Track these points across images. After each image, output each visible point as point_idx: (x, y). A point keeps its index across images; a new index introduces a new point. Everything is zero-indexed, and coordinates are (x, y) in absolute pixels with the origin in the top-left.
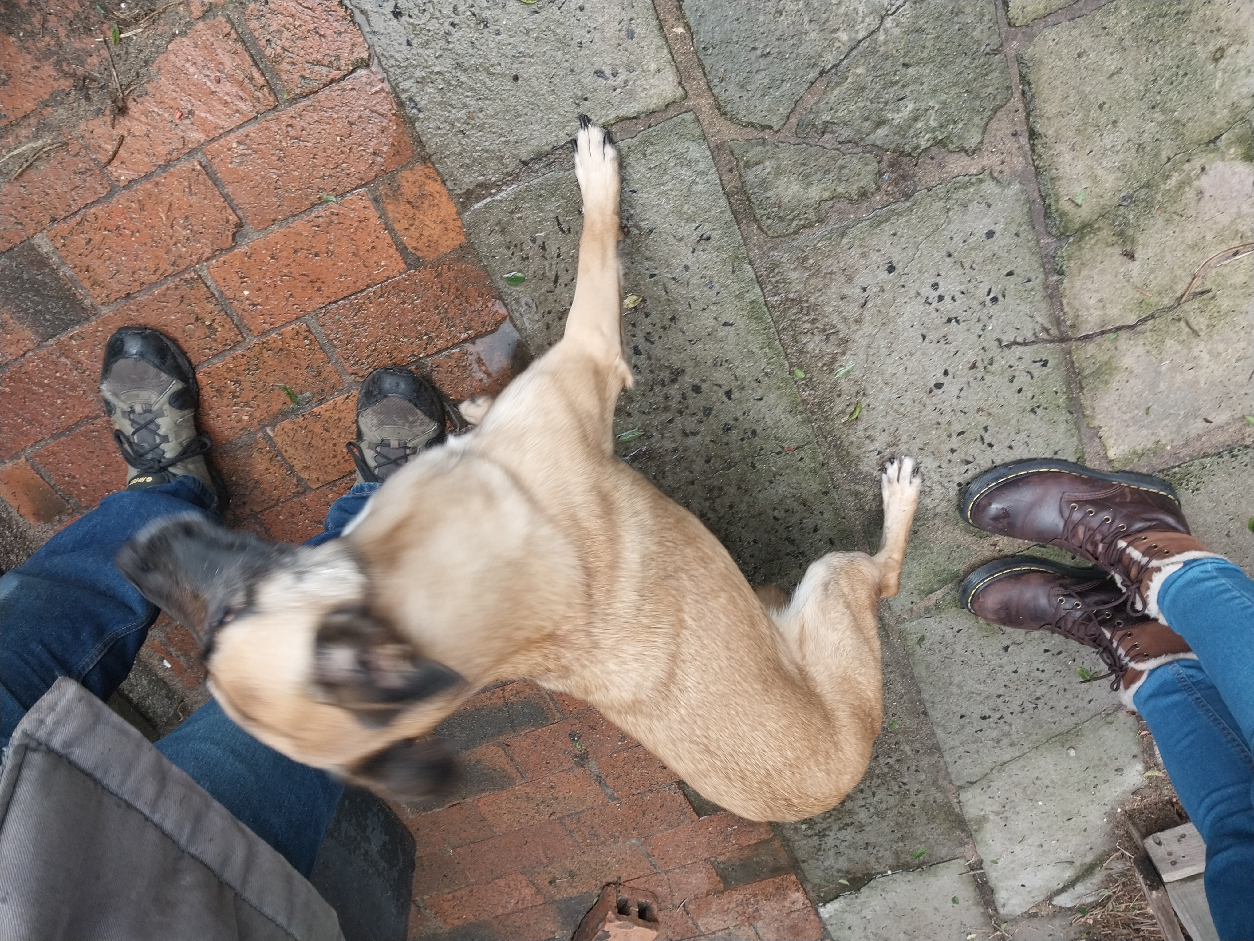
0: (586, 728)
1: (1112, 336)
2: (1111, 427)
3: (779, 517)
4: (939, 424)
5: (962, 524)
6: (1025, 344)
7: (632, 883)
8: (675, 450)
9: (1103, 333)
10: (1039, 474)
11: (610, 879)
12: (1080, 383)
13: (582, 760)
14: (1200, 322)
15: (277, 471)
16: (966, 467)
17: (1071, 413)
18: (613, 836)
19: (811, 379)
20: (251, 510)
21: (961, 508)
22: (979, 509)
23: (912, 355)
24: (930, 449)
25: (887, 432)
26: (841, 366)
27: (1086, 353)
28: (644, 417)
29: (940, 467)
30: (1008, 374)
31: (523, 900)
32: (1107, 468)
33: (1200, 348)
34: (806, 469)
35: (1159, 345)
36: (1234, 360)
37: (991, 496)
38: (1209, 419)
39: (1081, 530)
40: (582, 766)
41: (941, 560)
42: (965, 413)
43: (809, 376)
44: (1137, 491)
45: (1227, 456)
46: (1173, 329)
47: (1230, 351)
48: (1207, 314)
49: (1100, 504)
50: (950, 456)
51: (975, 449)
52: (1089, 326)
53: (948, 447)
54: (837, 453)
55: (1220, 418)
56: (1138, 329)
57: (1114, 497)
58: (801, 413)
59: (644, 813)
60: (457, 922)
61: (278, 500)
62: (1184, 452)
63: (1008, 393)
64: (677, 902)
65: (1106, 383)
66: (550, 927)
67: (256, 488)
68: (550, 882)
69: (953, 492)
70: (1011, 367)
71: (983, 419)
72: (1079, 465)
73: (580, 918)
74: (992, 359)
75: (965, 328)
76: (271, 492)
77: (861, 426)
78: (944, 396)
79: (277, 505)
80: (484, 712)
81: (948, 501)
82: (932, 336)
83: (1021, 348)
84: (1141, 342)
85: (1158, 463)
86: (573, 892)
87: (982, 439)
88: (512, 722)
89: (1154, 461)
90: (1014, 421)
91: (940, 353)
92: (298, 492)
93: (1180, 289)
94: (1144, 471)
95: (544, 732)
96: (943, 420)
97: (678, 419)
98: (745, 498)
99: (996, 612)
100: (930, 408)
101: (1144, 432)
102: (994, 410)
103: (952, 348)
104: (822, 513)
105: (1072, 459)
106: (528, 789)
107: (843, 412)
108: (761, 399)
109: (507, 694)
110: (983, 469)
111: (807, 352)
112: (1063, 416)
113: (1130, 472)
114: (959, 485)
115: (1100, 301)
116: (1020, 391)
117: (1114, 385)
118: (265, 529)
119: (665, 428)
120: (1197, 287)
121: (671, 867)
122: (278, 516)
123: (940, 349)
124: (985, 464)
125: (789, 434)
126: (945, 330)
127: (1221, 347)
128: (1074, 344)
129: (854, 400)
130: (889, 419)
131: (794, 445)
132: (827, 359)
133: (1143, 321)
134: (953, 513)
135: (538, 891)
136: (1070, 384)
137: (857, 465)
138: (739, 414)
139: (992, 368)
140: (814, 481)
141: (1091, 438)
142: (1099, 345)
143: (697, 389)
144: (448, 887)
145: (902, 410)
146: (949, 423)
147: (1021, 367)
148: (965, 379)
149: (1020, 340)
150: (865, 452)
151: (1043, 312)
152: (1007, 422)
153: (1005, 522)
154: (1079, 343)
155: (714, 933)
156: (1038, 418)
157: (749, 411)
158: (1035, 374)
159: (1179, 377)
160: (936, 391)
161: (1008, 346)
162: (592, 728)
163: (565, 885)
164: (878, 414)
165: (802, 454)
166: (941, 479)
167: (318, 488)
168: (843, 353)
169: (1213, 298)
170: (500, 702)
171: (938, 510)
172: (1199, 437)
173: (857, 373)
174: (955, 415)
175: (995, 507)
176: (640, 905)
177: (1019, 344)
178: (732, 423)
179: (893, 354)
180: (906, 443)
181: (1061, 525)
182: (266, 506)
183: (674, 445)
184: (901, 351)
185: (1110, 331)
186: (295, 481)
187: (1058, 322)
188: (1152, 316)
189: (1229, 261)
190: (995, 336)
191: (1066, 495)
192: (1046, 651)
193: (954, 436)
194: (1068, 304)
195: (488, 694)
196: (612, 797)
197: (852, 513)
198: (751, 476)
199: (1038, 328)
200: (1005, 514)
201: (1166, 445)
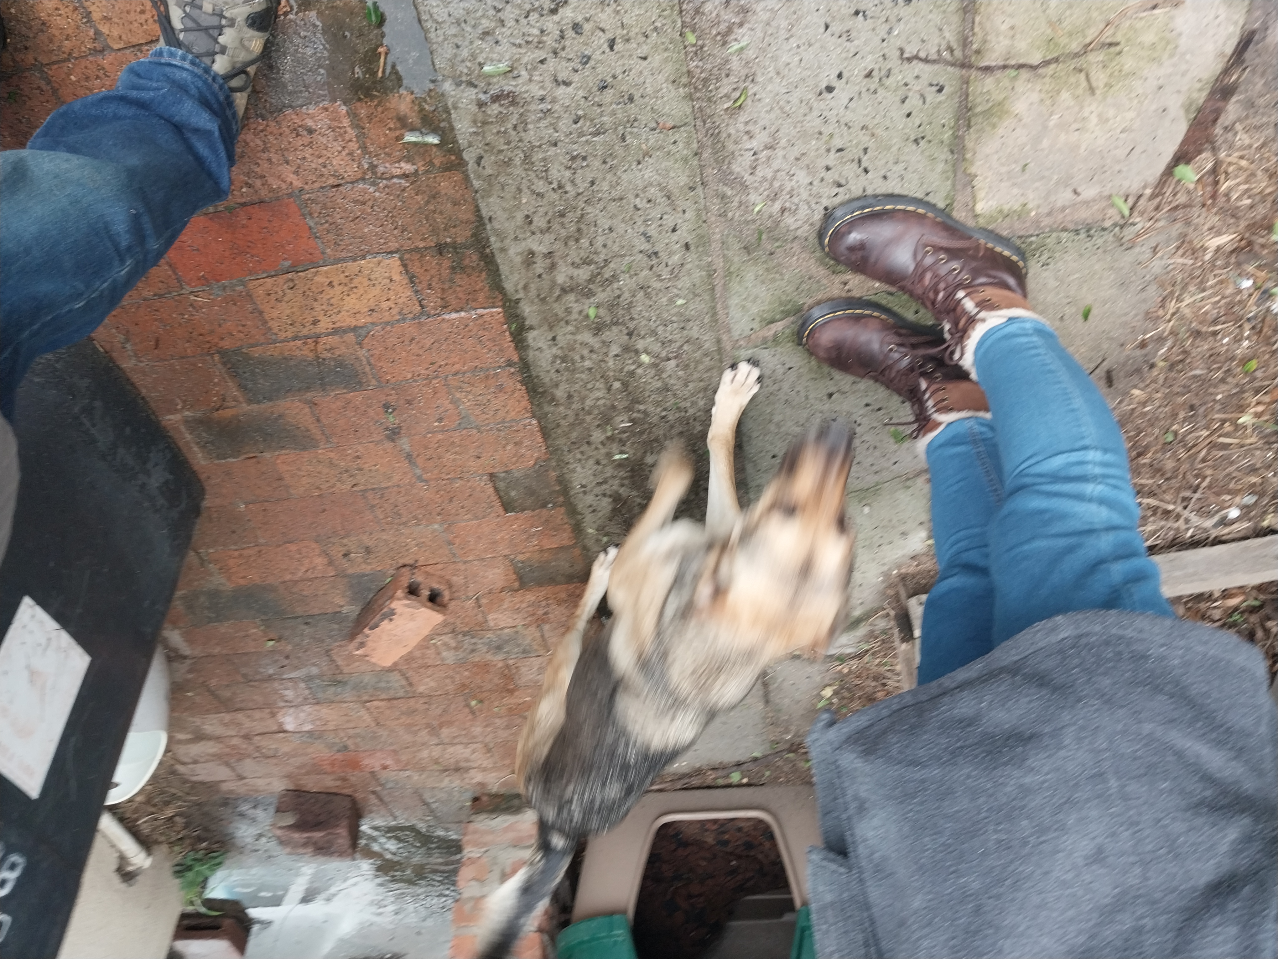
0: (402, 402)
1: (1013, 73)
2: (986, 178)
3: (639, 206)
4: (820, 133)
5: (818, 254)
6: (926, 61)
7: (428, 569)
8: (542, 99)
9: (1005, 67)
10: (905, 211)
11: (406, 561)
12: (969, 120)
13: (394, 434)
14: (1099, 78)
15: (70, 14)
16: (837, 190)
17: (952, 152)
18: (415, 518)
19: (702, 47)
20: (36, 60)
21: (821, 235)
22: (838, 236)
23: (810, 45)
24: (805, 161)
25: (767, 131)
26: (736, 40)
27: (983, 86)
28: (515, 50)
29: (811, 183)
30: (901, 93)
31: (314, 568)
32: (971, 223)
33: (1092, 109)
34: (678, 156)
35: (1054, 95)
36: (1119, 131)
37: (852, 225)
38: (1079, 190)
39: (928, 276)
40: (393, 440)
41: (789, 289)
42: (849, 128)
43: (700, 43)
44: (992, 250)
45: (1083, 235)
46: (1072, 80)
47: (1118, 119)
48: (1109, 71)
49: (953, 253)
50: (823, 174)
51: (850, 171)
52: (994, 56)
53: (824, 163)
54: (714, 144)
55: (1089, 192)
56: (1041, 71)
57: (968, 249)
58: (685, 86)
59: (451, 500)
60: (242, 582)
61: (70, 54)
62: (1046, 222)
63: (897, 113)
64: (470, 594)
65: (994, 126)
66: (339, 601)
67: (42, 31)
68: (345, 555)
69: (818, 216)
70: (906, 85)
71: (865, 139)
72: (945, 213)
73: (371, 596)
74: (889, 70)
75: (871, 27)
76: (62, 41)
77: (743, 117)
78: (833, 103)
79: (68, 60)
80: (292, 363)
81: (811, 224)
82: (836, 28)
83: (921, 65)
84: (1038, 87)
85: (1019, 228)
86: (367, 569)
87: (860, 161)
88: (322, 379)
89: (1017, 225)
90: (894, 149)
91: (839, 50)
92: (95, 50)
93: (1091, 34)
94: (1005, 233)
95: (357, 397)
96: (827, 130)
97: (552, 63)
98: (609, 176)
99: (828, 350)
100: (816, 113)
101: (1015, 191)
102: (879, 132)
103: (852, 47)
104: (684, 212)
105: (941, 205)
106: (332, 455)
107: (727, 96)
108: (645, 59)
109: (320, 347)
110: (853, 196)
111: (703, 14)
112: (944, 154)
113: (991, 232)
114: (826, 209)
115: (1012, 28)
116: (909, 115)
117: (1000, 131)
118: (53, 88)
119: (535, 68)
120: (1107, 37)
121: (470, 558)
122: (69, 75)
123: (840, 45)
124: (857, 191)
125: (667, 110)
126: (849, 24)
127: (1111, 113)
128: (974, 73)
129: (742, 85)
130: (772, 115)
131: (670, 124)
132: (723, 27)
133: (1046, 63)
134: (813, 239)
135: (331, 563)
136: (958, 120)
137: (730, 163)
138: (619, 71)
139: (888, 82)
140: (683, 172)
141: (965, 186)
142: (998, 81)
143: (577, 27)
144: (235, 544)
145: (787, 108)
146: (831, 136)
147: (916, 87)
148: (857, 88)
149: (922, 55)
150: (740, 150)
151: (953, 27)
152: (888, 148)
153: (859, 254)
154: (979, 73)
155: (502, 629)
156: (919, 151)
157: (630, 70)
158: (928, 100)
159: (1063, 137)
160: (826, 95)
161: (909, 60)
162: (409, 402)
163: (360, 560)
164: (763, 107)
165: (677, 136)
166: (810, 199)
167: (119, 50)
168: (741, 25)
169: (1120, 53)
170: (311, 356)
171: (799, 233)
172: (1063, 209)
173: (751, 52)
174: (839, 127)
175: (854, 237)
176: (432, 590)
177: (921, 59)
178: (609, 80)
179: (791, 40)
180: (784, 148)
181: (912, 267)
182: (54, 58)
183: (542, 92)
184: (800, 37)
185: (1012, 67)
186: (92, 32)
187: (965, 43)
188: (1056, 60)
189: (1145, 14)
190: (899, 43)
191: (925, 237)
192: (867, 405)
193: (833, 151)
194: (980, 23)
195: (299, 343)
196: (419, 478)
197: (713, 219)
198: (618, 149)
199: (943, 47)
200: (861, 246)
201: (1031, 210)
